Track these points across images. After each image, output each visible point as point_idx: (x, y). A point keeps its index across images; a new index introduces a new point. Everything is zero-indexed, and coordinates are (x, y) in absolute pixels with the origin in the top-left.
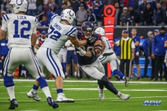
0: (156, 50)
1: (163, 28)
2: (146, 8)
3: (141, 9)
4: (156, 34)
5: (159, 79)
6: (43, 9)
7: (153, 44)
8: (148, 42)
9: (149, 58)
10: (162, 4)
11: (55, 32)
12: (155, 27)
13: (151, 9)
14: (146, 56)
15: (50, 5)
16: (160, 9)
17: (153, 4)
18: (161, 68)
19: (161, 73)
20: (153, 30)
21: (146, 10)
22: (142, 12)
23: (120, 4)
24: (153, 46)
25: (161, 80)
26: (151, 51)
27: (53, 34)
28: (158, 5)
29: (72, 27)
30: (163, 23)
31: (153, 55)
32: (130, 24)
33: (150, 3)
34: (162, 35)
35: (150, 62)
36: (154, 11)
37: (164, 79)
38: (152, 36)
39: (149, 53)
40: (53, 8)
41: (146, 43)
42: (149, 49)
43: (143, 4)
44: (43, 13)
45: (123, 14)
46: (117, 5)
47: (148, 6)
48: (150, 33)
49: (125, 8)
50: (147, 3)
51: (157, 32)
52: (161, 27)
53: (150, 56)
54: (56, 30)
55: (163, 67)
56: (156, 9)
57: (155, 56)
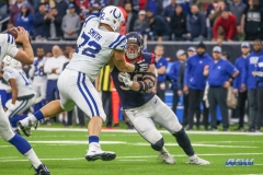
0: (191, 80)
1: (202, 46)
2: (175, 12)
3: (167, 14)
4: (190, 55)
5: (195, 127)
6: (8, 12)
7: (186, 70)
8: (178, 67)
9: (180, 92)
10: (200, 6)
11: (91, 44)
12: (188, 43)
13: (183, 15)
14: (174, 89)
15: (19, 6)
16: (197, 14)
17: (186, 7)
18: (198, 108)
19: (198, 117)
20: (185, 48)
21: (175, 17)
22: (169, 19)
23: (133, 6)
24: (186, 74)
25: (198, 129)
26: (182, 82)
27: (87, 46)
28: (194, 8)
29: (118, 34)
30: (201, 37)
31: (186, 88)
32: (149, 39)
33: (181, 5)
34: (200, 56)
35: (181, 99)
36: (188, 18)
37: (202, 127)
38: (184, 57)
39: (179, 85)
40: (24, 10)
41: (174, 69)
42: (179, 79)
43: (170, 6)
44: (8, 18)
45: (138, 21)
46: (128, 6)
47: (179, 10)
48: (180, 53)
49: (142, 12)
50: (176, 5)
51: (193, 52)
52: (197, 43)
53: (182, 89)
54: (92, 39)
55: (202, 108)
56: (191, 14)
57: (190, 89)
